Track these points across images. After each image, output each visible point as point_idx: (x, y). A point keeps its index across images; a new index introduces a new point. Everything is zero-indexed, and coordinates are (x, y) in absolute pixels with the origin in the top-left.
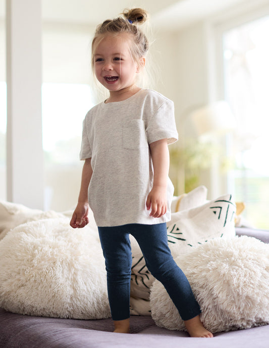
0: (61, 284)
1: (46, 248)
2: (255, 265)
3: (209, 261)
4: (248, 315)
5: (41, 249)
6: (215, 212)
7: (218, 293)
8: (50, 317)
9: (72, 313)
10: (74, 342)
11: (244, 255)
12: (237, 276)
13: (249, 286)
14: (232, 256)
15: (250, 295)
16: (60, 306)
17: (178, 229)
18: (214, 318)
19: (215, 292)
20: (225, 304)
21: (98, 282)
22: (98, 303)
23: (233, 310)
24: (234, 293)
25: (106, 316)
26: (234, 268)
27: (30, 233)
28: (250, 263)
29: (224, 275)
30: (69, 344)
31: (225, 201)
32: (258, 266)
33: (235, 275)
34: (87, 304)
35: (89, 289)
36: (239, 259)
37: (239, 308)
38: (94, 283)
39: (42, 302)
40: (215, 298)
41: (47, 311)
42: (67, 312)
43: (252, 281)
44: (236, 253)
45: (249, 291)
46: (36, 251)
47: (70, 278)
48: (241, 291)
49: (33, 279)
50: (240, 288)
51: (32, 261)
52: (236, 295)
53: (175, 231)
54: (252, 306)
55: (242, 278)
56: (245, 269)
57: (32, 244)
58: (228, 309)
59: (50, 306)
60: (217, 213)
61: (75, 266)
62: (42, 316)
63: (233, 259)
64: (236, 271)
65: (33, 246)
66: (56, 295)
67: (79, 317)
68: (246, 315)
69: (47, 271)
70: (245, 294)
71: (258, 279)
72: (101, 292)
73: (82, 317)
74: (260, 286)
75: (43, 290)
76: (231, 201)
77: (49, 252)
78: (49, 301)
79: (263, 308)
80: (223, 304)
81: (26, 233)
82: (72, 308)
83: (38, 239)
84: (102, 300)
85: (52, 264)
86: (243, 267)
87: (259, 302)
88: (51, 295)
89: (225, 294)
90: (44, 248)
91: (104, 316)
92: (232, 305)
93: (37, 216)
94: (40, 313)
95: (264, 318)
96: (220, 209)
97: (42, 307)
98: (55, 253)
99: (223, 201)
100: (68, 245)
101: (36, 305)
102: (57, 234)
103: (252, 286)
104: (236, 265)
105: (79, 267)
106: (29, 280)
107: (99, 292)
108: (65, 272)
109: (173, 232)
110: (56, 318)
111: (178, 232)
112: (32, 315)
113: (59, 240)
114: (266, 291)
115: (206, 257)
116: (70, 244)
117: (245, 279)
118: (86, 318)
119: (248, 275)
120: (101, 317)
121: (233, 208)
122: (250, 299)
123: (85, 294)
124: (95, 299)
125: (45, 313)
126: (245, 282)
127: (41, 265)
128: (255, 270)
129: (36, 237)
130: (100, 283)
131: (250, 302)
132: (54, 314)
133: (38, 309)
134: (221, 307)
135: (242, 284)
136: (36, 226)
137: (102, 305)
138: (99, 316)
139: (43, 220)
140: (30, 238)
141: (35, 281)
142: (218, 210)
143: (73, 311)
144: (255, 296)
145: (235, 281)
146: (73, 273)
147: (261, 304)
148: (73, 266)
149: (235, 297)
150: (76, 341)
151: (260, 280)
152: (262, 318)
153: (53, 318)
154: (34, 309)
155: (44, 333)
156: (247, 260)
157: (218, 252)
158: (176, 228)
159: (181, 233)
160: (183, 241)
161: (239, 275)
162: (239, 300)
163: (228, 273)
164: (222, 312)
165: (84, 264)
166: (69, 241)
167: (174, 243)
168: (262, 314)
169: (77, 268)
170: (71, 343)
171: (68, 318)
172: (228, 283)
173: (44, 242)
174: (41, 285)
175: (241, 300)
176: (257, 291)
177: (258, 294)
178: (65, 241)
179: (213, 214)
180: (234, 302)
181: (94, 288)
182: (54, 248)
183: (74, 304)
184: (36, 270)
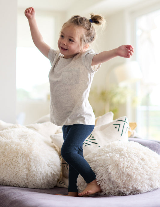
0: (21, 167)
1: (13, 146)
2: (135, 156)
3: (109, 153)
4: (128, 185)
5: (10, 146)
6: (116, 127)
7: (111, 170)
8: (14, 186)
9: (27, 184)
10: (25, 198)
11: (129, 150)
12: (123, 162)
13: (130, 168)
14: (122, 151)
15: (130, 173)
16: (20, 180)
17: (93, 137)
18: (108, 185)
19: (109, 170)
20: (115, 177)
21: (43, 166)
22: (43, 179)
23: (119, 181)
24: (121, 171)
25: (48, 188)
26: (122, 157)
27: (4, 136)
28: (132, 155)
29: (116, 161)
30: (21, 199)
31: (123, 121)
32: (136, 157)
33: (122, 161)
34: (36, 179)
35: (38, 171)
36: (126, 153)
37: (123, 181)
38: (41, 167)
39: (10, 177)
40: (109, 174)
41: (12, 183)
42: (24, 184)
43: (132, 166)
44: (125, 149)
45: (129, 171)
46: (7, 147)
47: (26, 163)
48: (124, 170)
49: (5, 163)
50: (124, 169)
51: (4, 153)
52: (121, 173)
53: (91, 138)
54: (130, 180)
55: (126, 163)
56: (128, 158)
57: (5, 143)
58: (116, 181)
59: (14, 180)
60: (117, 128)
61: (30, 156)
62: (9, 186)
63: (122, 152)
64: (123, 159)
65: (5, 144)
66: (18, 173)
67: (31, 187)
68: (126, 185)
69: (13, 159)
70: (127, 172)
71: (136, 164)
72: (45, 172)
73: (33, 187)
74: (137, 169)
75: (10, 170)
76: (126, 121)
77: (15, 148)
78: (14, 177)
79: (137, 181)
80: (113, 177)
81: (2, 136)
82: (27, 181)
83: (9, 140)
84: (46, 177)
85: (16, 155)
86: (128, 157)
87: (135, 177)
88: (15, 173)
89: (115, 171)
90: (12, 146)
91: (47, 187)
92: (118, 179)
93: (10, 127)
94: (8, 184)
95: (137, 187)
96: (119, 125)
97: (9, 180)
98: (18, 149)
99: (121, 121)
100: (26, 144)
101: (6, 179)
102: (20, 137)
103: (131, 168)
104: (124, 156)
105: (32, 157)
106: (2, 164)
107: (44, 172)
108: (24, 160)
109: (90, 138)
110: (18, 187)
111: (93, 138)
112: (3, 184)
113: (21, 141)
114: (139, 172)
115: (107, 150)
116: (27, 143)
117: (128, 164)
118: (35, 187)
119: (130, 162)
120: (45, 188)
121: (127, 125)
122: (130, 176)
123: (36, 174)
124: (41, 177)
125: (11, 184)
126: (128, 166)
127: (10, 155)
128: (135, 159)
129: (8, 139)
130: (45, 167)
131: (130, 177)
132: (16, 184)
133: (7, 181)
134: (112, 179)
135: (125, 167)
136: (8, 132)
137: (45, 181)
138: (43, 187)
139: (13, 129)
140: (4, 139)
141: (6, 165)
142: (118, 126)
143: (28, 183)
144: (133, 174)
145: (121, 164)
146: (28, 160)
147: (136, 179)
148: (29, 156)
149: (121, 174)
150: (26, 198)
151: (137, 165)
152: (137, 188)
153: (16, 187)
154: (5, 181)
155: (8, 194)
156: (131, 153)
157: (114, 148)
158: (92, 136)
159: (95, 140)
160: (96, 144)
161: (124, 161)
162: (123, 176)
163: (118, 160)
164: (113, 182)
165: (36, 155)
166: (27, 142)
167: (90, 145)
168: (136, 185)
169: (31, 158)
170: (23, 199)
171: (25, 187)
172: (117, 165)
173: (12, 142)
174: (9, 167)
175: (124, 176)
176: (134, 171)
177: (134, 173)
178: (25, 142)
179: (115, 128)
180: (120, 177)
181: (41, 170)
182: (17, 145)
183: (28, 179)
184: (7, 158)
